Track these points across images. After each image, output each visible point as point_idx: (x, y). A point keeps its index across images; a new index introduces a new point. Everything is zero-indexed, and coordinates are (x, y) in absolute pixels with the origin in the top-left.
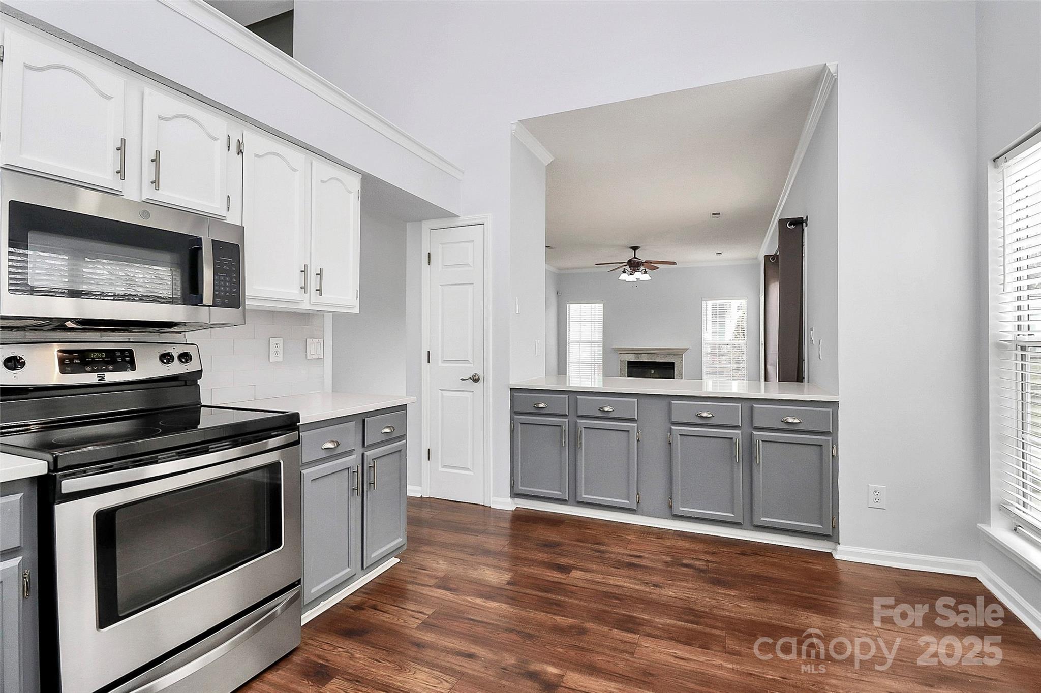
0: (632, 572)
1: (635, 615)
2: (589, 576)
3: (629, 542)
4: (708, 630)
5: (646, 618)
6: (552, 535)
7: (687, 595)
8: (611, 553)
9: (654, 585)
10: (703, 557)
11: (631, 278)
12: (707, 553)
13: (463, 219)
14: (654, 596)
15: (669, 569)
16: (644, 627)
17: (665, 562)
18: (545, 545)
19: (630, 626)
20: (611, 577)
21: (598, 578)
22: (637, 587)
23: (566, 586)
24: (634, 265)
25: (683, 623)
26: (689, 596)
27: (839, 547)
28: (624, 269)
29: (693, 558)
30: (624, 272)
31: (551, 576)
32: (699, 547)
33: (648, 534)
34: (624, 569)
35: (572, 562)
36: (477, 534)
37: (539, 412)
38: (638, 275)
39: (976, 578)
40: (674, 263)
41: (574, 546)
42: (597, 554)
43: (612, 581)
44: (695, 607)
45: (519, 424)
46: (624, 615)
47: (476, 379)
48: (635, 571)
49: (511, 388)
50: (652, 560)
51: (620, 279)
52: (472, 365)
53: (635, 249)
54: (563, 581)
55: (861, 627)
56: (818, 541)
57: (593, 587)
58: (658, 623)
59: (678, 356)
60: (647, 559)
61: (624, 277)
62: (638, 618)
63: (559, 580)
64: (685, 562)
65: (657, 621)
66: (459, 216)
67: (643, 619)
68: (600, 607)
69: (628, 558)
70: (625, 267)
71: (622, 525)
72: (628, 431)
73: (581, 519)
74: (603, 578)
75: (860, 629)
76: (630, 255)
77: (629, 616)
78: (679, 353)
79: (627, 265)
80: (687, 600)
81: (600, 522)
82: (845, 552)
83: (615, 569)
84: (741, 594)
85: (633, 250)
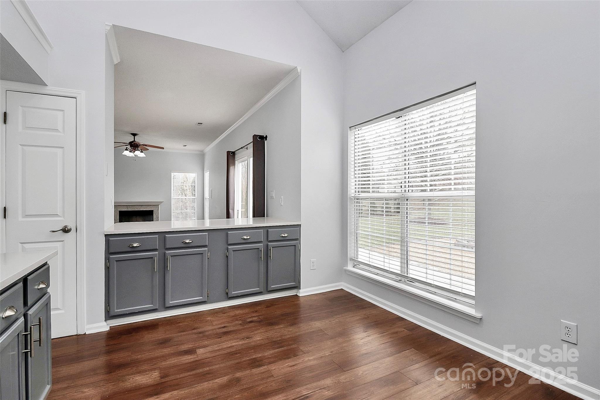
0: (230, 337)
1: (254, 357)
2: (209, 349)
3: (211, 322)
4: (289, 347)
5: (260, 355)
6: (159, 336)
7: (266, 336)
8: (208, 331)
9: (247, 338)
10: (254, 315)
11: (131, 154)
12: (253, 312)
13: (50, 89)
14: (253, 344)
15: (245, 327)
16: (264, 361)
17: (240, 325)
18: (161, 343)
19: (257, 363)
20: (221, 344)
21: (216, 347)
22: (240, 343)
23: (203, 361)
24: (134, 146)
25: (277, 350)
26: (267, 336)
27: (301, 291)
28: (127, 148)
29: (250, 317)
30: (126, 150)
31: (186, 360)
32: (247, 311)
33: (217, 313)
34: (224, 337)
35: (190, 346)
36: (97, 357)
37: (134, 250)
38: (138, 153)
39: (342, 289)
40: (163, 148)
41: (181, 336)
42: (201, 335)
43: (225, 345)
44: (274, 340)
45: (115, 261)
46: (249, 360)
47: (66, 230)
48: (231, 335)
49: (105, 235)
50: (233, 326)
51: (123, 154)
52: (62, 219)
53: (134, 135)
54: (197, 359)
55: (332, 320)
56: (291, 291)
57: (218, 353)
58: (268, 355)
59: (156, 206)
60: (230, 326)
61: (127, 153)
62: (258, 358)
63: (195, 360)
64: (249, 320)
65: (266, 354)
66: (47, 86)
67: (260, 357)
68: (233, 362)
69: (220, 330)
70: (127, 146)
71: (197, 313)
72: (202, 254)
73: (168, 319)
74: (219, 346)
75: (332, 321)
76: (131, 139)
77: (252, 359)
78: (157, 205)
79: (128, 145)
80: (268, 338)
81: (182, 316)
82: (303, 292)
83: (219, 339)
84: (285, 325)
85: (133, 136)
